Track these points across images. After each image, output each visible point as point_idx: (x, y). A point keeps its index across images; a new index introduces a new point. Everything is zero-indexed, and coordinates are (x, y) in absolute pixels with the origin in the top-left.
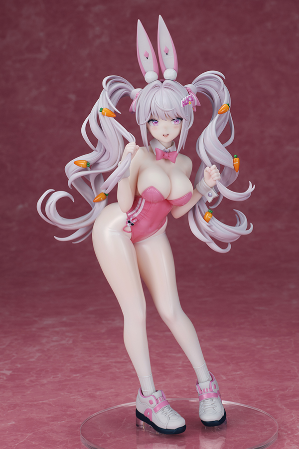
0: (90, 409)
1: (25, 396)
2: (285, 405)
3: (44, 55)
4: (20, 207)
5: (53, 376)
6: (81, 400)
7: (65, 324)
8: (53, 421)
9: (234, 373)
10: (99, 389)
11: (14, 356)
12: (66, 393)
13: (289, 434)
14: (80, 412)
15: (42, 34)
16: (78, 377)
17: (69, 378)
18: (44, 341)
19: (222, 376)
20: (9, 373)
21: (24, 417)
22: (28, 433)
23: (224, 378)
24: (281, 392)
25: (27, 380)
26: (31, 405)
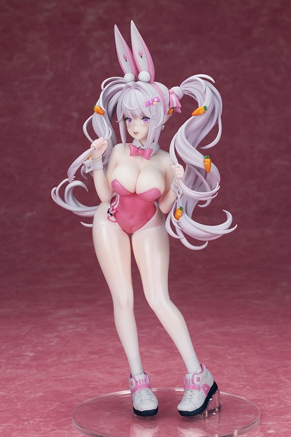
0: (110, 383)
1: (49, 372)
2: (288, 379)
3: (48, 76)
4: (29, 214)
5: (72, 357)
6: (101, 376)
7: (79, 315)
8: (78, 393)
10: (117, 367)
11: (34, 341)
12: (86, 371)
14: (101, 385)
15: (46, 57)
16: (95, 357)
17: (87, 359)
18: (61, 328)
19: (228, 356)
20: (32, 354)
21: (50, 390)
22: (56, 402)
23: (230, 358)
24: (284, 369)
25: (50, 360)
26: (56, 380)
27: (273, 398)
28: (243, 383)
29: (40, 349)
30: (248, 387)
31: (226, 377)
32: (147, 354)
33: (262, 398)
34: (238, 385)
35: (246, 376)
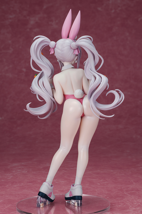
1: (6, 191)
2: (128, 194)
3: (11, 51)
5: (19, 184)
7: (24, 166)
9: (104, 182)
12: (26, 190)
13: (131, 204)
15: (10, 42)
16: (31, 184)
17: (26, 185)
18: (14, 171)
19: (98, 183)
21: (7, 199)
22: (9, 204)
24: (126, 189)
25: (7, 186)
26: (10, 195)
27: (120, 202)
28: (106, 195)
29: (3, 181)
30: (108, 197)
31: (97, 193)
32: (57, 183)
33: (114, 202)
34: (103, 196)
35: (107, 192)
